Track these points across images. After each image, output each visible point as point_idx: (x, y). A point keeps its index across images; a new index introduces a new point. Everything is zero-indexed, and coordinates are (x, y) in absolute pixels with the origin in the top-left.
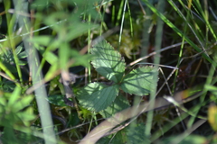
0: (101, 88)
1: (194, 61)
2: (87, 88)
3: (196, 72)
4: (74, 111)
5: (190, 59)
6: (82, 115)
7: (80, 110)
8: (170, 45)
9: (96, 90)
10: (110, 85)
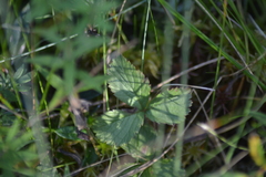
0: (121, 116)
1: (236, 79)
2: (104, 117)
3: (238, 93)
4: (90, 145)
5: (231, 78)
6: (100, 150)
7: (97, 144)
8: (206, 60)
9: (116, 119)
10: (133, 113)
